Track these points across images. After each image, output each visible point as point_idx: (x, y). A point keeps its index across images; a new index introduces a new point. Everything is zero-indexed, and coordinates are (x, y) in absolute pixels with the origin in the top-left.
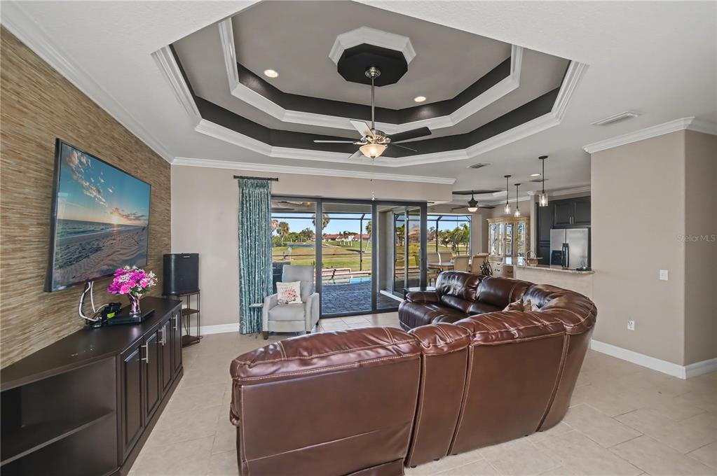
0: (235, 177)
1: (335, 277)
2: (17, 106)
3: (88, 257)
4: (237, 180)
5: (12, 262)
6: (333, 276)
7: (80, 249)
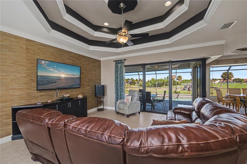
0: (114, 61)
1: (178, 98)
2: (34, 54)
3: (51, 84)
4: (115, 62)
5: (32, 84)
6: (177, 97)
7: (47, 82)
